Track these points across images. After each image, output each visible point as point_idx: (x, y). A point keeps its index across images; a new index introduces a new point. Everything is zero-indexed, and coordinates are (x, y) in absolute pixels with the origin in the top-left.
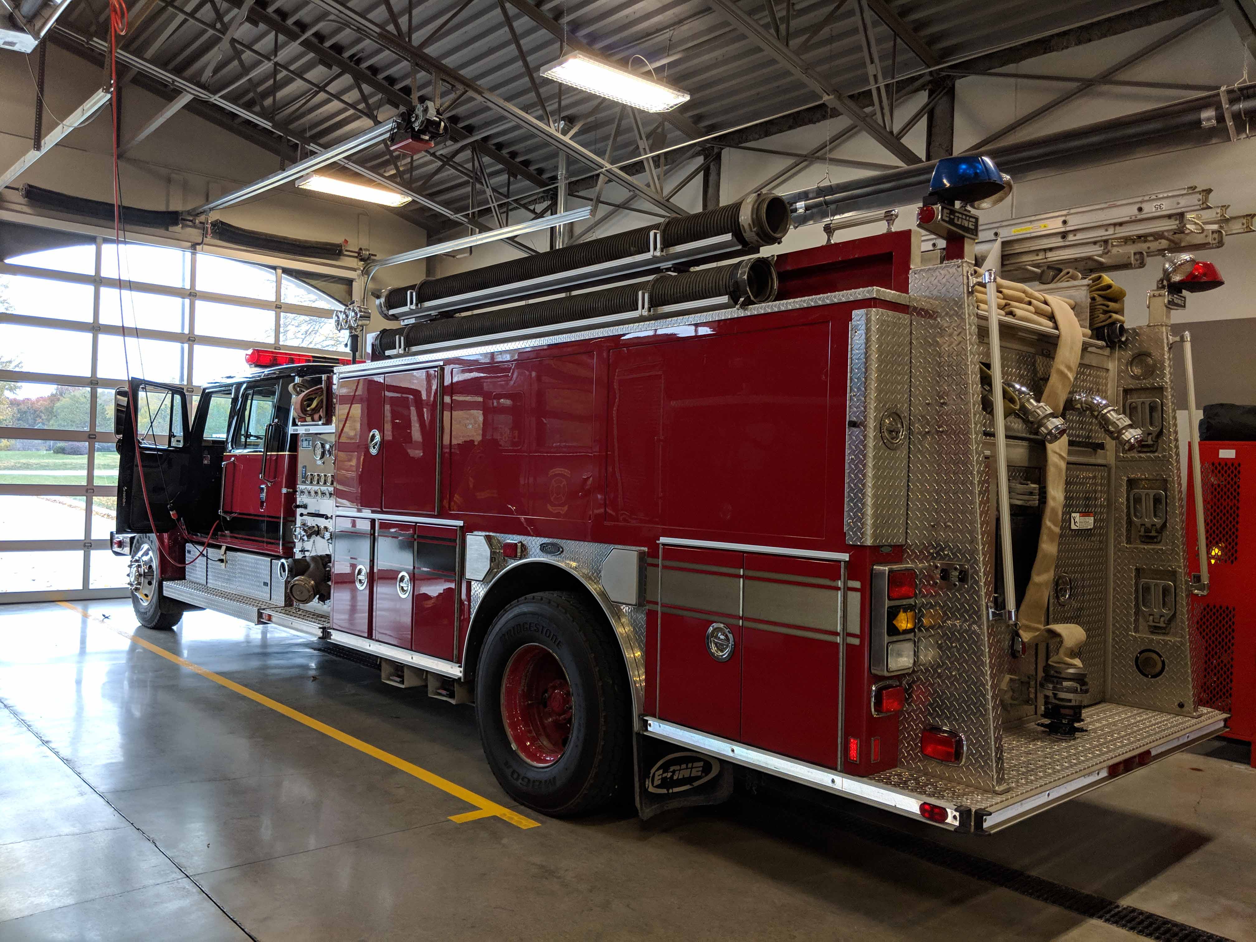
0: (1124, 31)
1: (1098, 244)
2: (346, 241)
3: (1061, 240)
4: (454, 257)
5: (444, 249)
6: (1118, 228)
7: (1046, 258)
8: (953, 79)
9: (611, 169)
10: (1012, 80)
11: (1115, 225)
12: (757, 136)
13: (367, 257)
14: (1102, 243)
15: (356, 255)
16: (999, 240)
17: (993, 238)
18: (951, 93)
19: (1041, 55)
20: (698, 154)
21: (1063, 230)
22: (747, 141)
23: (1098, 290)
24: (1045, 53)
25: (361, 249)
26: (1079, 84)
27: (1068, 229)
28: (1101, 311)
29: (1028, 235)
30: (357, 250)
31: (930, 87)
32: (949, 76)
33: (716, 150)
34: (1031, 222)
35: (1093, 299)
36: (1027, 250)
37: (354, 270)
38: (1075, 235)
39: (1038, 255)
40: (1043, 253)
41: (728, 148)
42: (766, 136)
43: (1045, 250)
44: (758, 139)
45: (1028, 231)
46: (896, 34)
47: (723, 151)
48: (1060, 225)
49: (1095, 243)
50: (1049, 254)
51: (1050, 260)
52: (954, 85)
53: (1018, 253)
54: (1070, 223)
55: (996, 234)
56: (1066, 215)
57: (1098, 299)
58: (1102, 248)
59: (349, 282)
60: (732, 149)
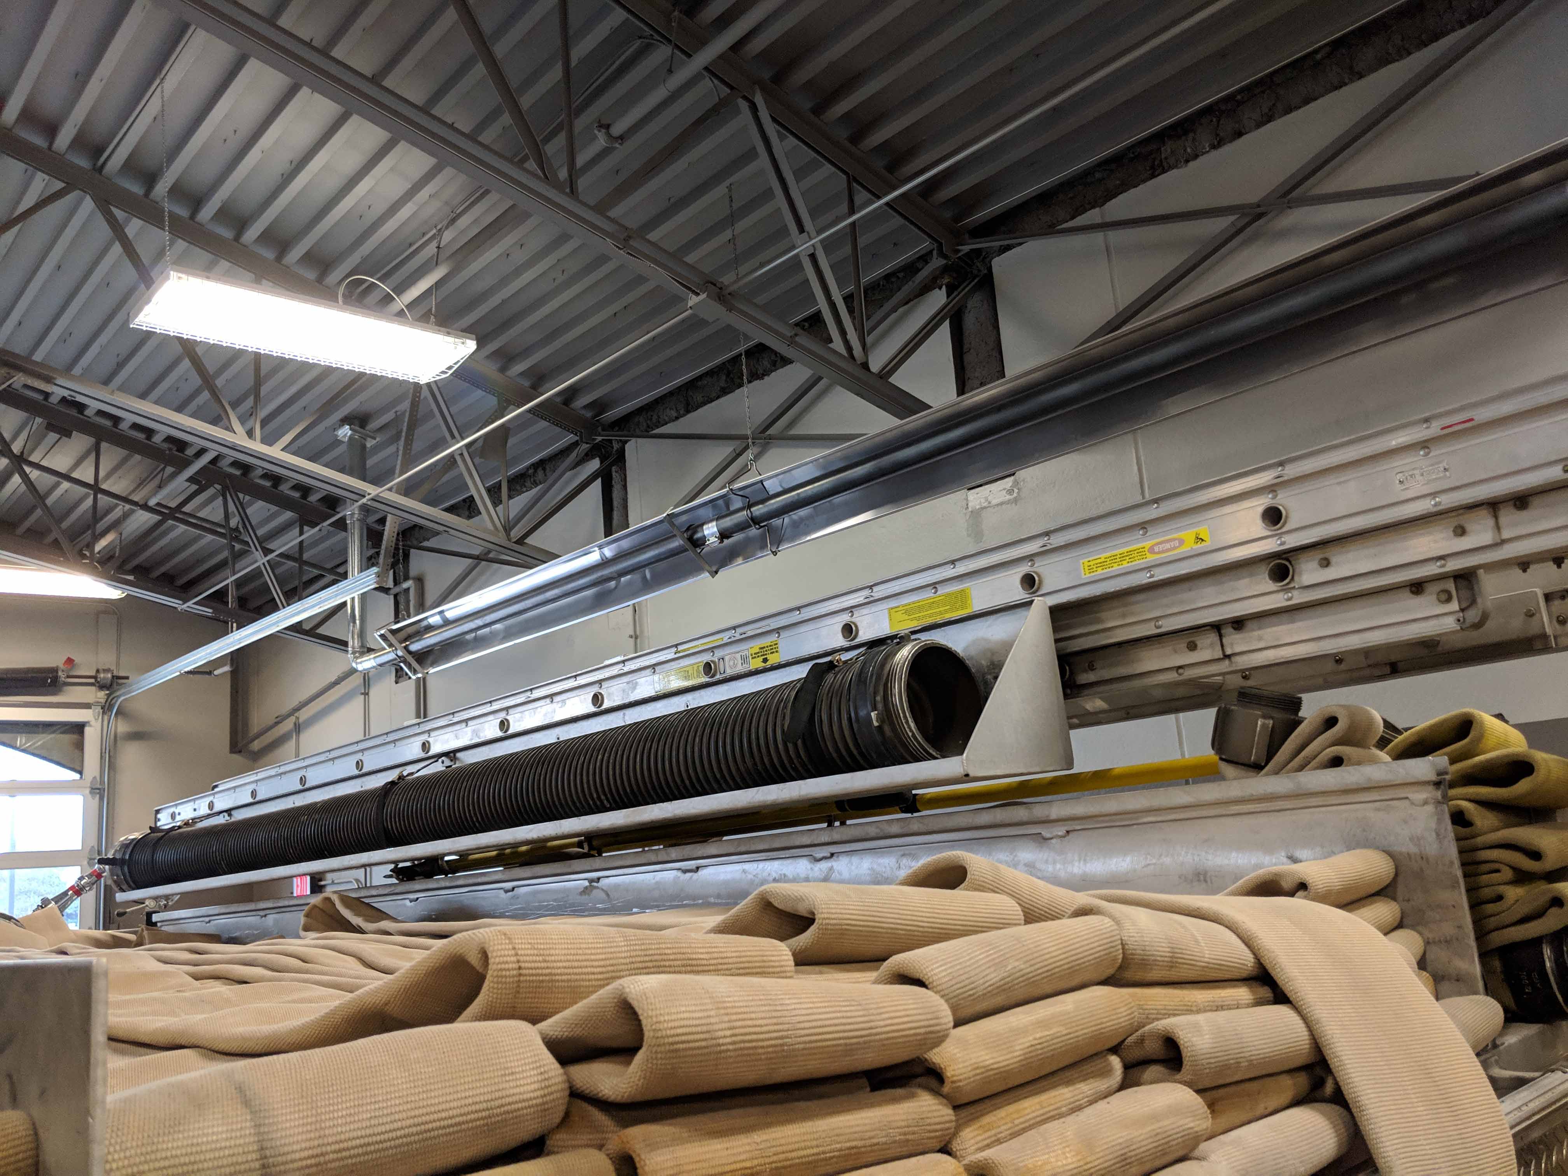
0: (1308, 100)
1: (1433, 589)
2: (70, 661)
3: (1272, 586)
4: (210, 673)
5: (195, 662)
6: (1508, 516)
7: (1227, 657)
8: (984, 257)
9: (377, 495)
10: (1098, 238)
11: (1493, 505)
12: (674, 414)
13: (109, 682)
14: (1451, 586)
15: (92, 681)
16: (1041, 605)
17: (1019, 594)
18: (987, 283)
19: (1144, 181)
20: (587, 457)
21: (1270, 546)
22: (659, 424)
23: (1470, 779)
24: (1153, 176)
25: (98, 671)
26: (1232, 218)
27: (1292, 541)
28: (1507, 874)
29: (1143, 579)
30: (93, 673)
31: (946, 280)
32: (978, 252)
33: (616, 446)
34: (1143, 526)
35: (1459, 819)
36: (1149, 630)
37: (87, 706)
38: (1326, 563)
39: (1192, 647)
40: (1212, 638)
41: (633, 440)
42: (688, 412)
43: (1217, 627)
44: (677, 418)
45: (1139, 563)
46: (852, 179)
47: (627, 446)
48: (1258, 528)
49: (1417, 587)
50: (1236, 642)
51: (1243, 662)
52: (990, 269)
53: (1120, 644)
54: (1294, 520)
55: (1029, 581)
56: (1272, 489)
57: (1483, 819)
58: (1454, 606)
59: (78, 728)
60: (640, 440)
